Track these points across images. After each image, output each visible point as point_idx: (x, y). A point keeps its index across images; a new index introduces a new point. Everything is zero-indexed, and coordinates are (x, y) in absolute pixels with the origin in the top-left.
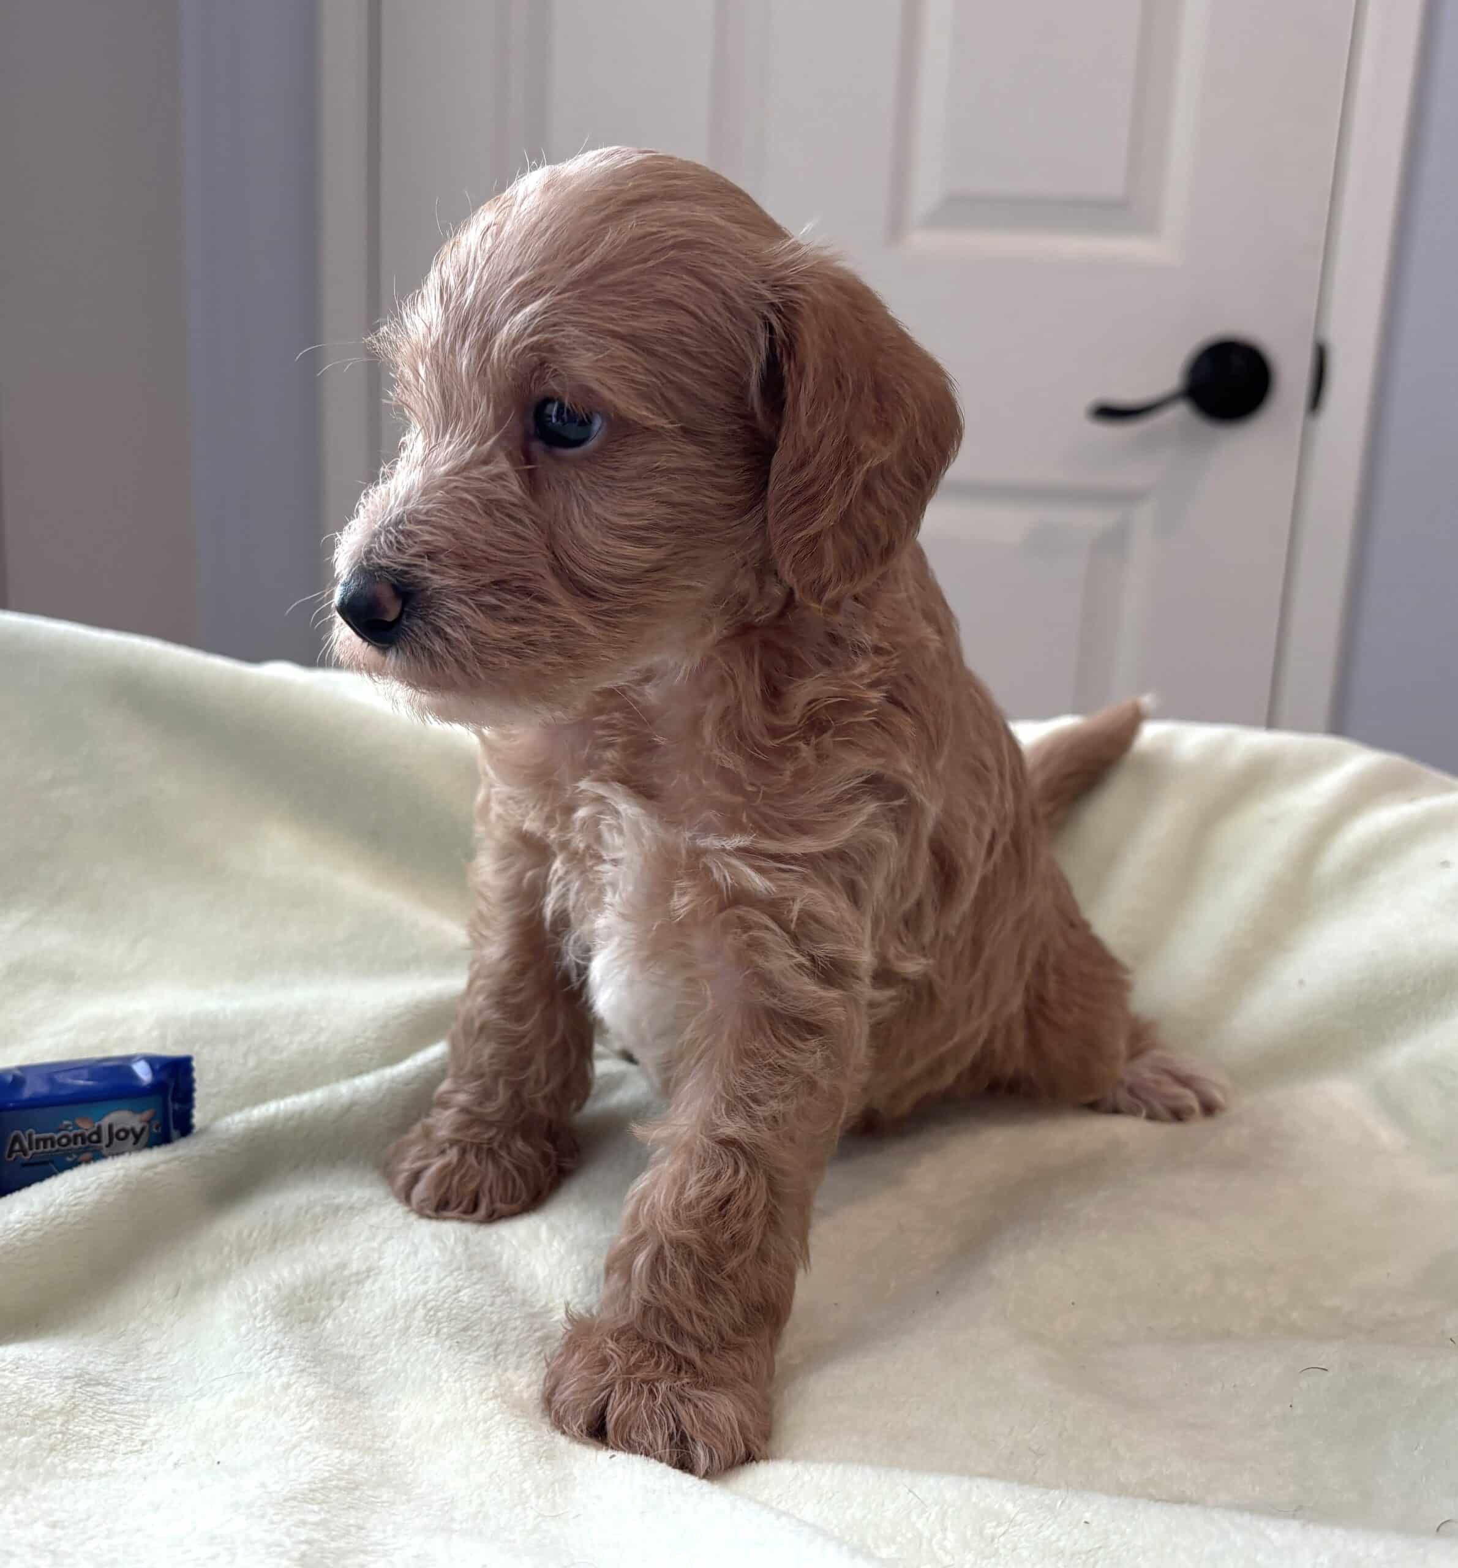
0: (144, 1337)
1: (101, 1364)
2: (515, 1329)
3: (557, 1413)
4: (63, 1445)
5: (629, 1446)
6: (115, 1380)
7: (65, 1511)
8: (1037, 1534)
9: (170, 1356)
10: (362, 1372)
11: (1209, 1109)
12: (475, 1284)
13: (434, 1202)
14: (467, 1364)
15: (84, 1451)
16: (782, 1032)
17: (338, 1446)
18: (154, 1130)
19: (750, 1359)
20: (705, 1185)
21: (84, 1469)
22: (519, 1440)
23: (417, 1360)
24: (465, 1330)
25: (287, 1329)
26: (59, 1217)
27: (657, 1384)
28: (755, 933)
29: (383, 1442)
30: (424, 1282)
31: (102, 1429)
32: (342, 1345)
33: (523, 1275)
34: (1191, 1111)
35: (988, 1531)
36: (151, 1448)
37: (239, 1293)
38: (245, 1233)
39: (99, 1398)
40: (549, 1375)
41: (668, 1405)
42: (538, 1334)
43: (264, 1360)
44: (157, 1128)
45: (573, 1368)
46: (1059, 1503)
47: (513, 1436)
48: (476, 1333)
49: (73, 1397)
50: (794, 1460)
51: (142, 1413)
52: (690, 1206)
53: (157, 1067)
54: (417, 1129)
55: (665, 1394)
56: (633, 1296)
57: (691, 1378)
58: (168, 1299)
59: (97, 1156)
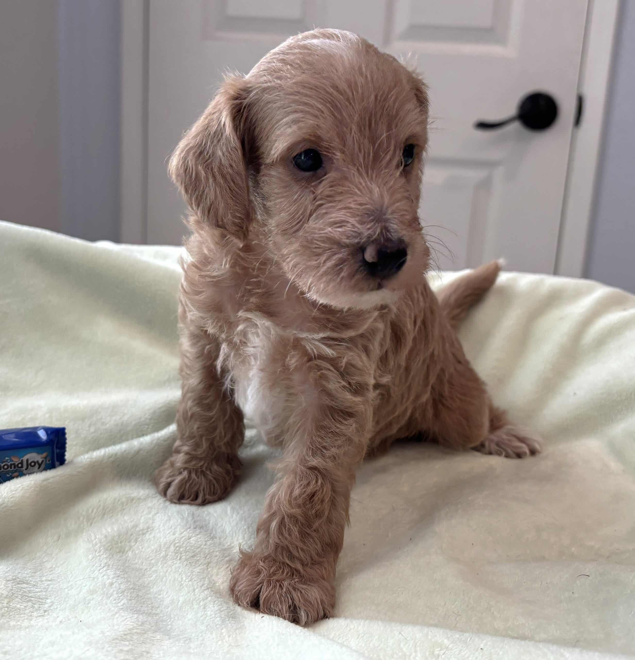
0: (44, 560)
1: (24, 573)
2: (216, 556)
3: (237, 596)
4: (8, 613)
5: (270, 611)
6: (31, 581)
7: (10, 646)
8: (459, 654)
9: (56, 569)
10: (145, 577)
11: (533, 452)
12: (198, 535)
13: (178, 496)
14: (194, 573)
15: (18, 616)
16: (336, 416)
17: (136, 612)
18: (48, 462)
19: (325, 568)
20: (303, 488)
21: (18, 625)
22: (219, 610)
23: (172, 571)
24: (193, 556)
25: (111, 556)
26: (4, 503)
27: (283, 582)
28: (324, 371)
29: (156, 610)
30: (174, 534)
31: (25, 605)
32: (136, 564)
33: (219, 530)
34: (525, 453)
35: (436, 652)
36: (48, 614)
37: (88, 540)
38: (90, 511)
39: (24, 590)
40: (233, 578)
41: (288, 591)
42: (227, 559)
43: (101, 571)
44: (49, 461)
45: (244, 575)
46: (469, 639)
47: (216, 608)
48: (198, 558)
49: (12, 590)
50: (346, 618)
51: (44, 597)
52: (296, 499)
53: (49, 432)
54: (168, 462)
55: (287, 587)
56: (271, 541)
57: (298, 578)
58: (54, 542)
59: (21, 474)
